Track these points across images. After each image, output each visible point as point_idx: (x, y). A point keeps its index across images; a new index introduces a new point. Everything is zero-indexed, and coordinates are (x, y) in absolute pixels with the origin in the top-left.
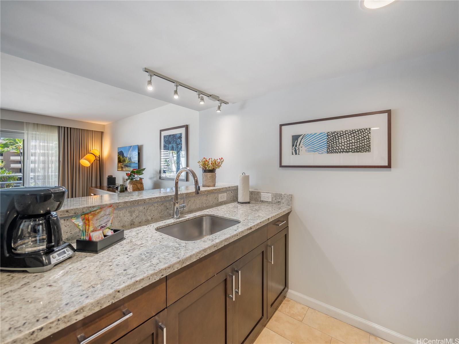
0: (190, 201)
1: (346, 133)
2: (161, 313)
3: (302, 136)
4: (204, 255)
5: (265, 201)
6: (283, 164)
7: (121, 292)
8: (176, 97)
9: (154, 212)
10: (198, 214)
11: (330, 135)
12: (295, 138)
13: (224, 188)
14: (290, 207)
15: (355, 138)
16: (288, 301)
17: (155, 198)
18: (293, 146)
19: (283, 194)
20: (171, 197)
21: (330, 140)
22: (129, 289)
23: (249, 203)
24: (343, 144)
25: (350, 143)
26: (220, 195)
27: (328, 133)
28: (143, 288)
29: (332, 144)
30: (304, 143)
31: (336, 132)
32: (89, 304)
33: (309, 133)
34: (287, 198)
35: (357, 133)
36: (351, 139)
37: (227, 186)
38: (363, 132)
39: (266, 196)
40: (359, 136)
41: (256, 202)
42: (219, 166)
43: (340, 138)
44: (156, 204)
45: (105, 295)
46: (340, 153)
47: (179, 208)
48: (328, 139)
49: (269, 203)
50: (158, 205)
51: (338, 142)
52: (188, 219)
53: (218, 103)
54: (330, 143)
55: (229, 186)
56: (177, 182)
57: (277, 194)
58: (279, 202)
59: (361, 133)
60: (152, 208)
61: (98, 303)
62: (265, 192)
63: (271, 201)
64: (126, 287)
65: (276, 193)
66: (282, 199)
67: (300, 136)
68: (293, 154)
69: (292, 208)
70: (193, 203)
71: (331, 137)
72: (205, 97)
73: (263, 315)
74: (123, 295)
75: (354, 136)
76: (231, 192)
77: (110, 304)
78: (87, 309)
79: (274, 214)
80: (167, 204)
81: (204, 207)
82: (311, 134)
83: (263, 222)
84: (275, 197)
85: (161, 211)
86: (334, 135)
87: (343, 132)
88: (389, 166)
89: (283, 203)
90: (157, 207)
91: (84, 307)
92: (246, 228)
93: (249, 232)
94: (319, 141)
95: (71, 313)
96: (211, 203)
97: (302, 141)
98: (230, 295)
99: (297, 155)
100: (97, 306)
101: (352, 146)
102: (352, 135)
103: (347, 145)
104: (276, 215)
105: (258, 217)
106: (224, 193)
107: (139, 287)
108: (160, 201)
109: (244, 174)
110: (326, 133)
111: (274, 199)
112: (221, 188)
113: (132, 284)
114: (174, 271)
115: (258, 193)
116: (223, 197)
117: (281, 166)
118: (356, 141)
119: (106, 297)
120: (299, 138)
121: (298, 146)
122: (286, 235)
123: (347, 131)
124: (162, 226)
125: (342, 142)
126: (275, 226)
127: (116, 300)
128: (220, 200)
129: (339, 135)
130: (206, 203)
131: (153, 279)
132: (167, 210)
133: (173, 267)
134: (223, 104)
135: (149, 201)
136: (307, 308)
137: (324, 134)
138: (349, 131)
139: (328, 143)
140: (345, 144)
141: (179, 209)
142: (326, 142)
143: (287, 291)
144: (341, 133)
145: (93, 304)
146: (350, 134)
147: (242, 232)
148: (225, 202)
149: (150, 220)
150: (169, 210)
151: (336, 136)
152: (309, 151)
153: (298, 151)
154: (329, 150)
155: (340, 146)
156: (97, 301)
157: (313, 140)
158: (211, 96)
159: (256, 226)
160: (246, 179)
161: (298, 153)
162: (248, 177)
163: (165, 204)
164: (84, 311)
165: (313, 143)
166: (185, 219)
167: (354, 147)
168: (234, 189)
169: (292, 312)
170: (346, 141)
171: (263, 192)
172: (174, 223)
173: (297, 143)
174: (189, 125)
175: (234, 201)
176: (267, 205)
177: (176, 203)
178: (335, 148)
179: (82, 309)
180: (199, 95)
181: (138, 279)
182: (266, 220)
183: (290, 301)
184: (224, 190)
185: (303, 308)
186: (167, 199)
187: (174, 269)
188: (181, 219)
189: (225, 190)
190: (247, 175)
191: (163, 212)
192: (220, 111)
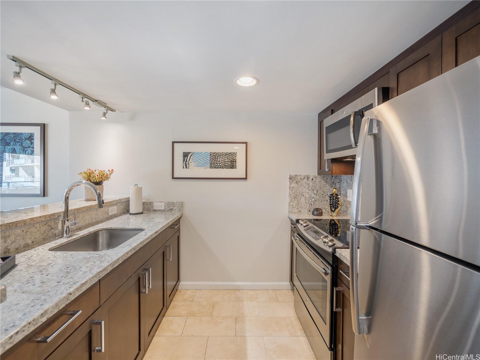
0: (78, 217)
1: (222, 155)
2: (97, 312)
3: (192, 153)
4: (127, 258)
5: (158, 210)
6: (175, 176)
7: (72, 294)
8: (54, 97)
9: (35, 234)
10: (92, 229)
11: (212, 155)
12: (186, 155)
13: (115, 200)
14: (181, 212)
15: (228, 158)
16: (180, 291)
17: (39, 218)
18: (184, 161)
19: (175, 202)
20: (57, 215)
21: (212, 158)
22: (78, 291)
23: (142, 213)
24: (220, 162)
25: (225, 162)
26: (110, 209)
27: (211, 153)
28: (87, 289)
29: (213, 161)
30: (193, 159)
31: (216, 153)
32: (50, 307)
33: (197, 151)
34: (178, 205)
35: (229, 155)
36: (225, 159)
37: (117, 199)
38: (232, 154)
39: (158, 205)
40: (230, 157)
41: (149, 212)
42: (107, 178)
43: (218, 157)
44: (38, 225)
45: (61, 298)
46: (218, 168)
47: (70, 226)
48: (210, 158)
49: (162, 212)
50: (40, 226)
51: (217, 160)
52: (83, 235)
53: (103, 110)
54: (212, 160)
55: (119, 199)
56: (68, 197)
57: (170, 202)
58: (171, 209)
59: (231, 155)
60: (33, 229)
61: (57, 306)
62: (157, 201)
63: (164, 209)
64: (75, 289)
65: (168, 202)
66: (174, 206)
67: (189, 153)
68: (184, 168)
69: (182, 213)
70: (82, 220)
71: (213, 156)
72: (91, 103)
73: (164, 306)
74: (73, 297)
75: (227, 157)
76: (121, 205)
77: (65, 305)
78: (49, 312)
79: (171, 219)
80: (51, 223)
81: (93, 222)
82: (198, 153)
83: (165, 226)
84: (168, 205)
85: (44, 232)
86: (214, 155)
87: (220, 153)
88: (246, 178)
89: (175, 210)
90: (39, 228)
91: (47, 310)
92: (154, 232)
93: (156, 235)
94: (205, 158)
95: (38, 316)
96: (101, 217)
97: (191, 158)
98: (143, 291)
99: (187, 169)
100: (56, 308)
101: (226, 164)
102: (226, 156)
103: (223, 163)
104: (173, 220)
105: (159, 223)
106: (114, 206)
107: (84, 289)
108: (44, 220)
109: (136, 186)
110: (209, 153)
111: (167, 207)
112: (111, 200)
113: (79, 287)
114: (108, 272)
115: (151, 203)
116: (113, 210)
117: (173, 178)
118: (228, 161)
119: (62, 300)
120: (189, 155)
121: (188, 162)
122: (178, 236)
123: (223, 153)
124: (55, 247)
125: (220, 161)
126: (171, 229)
127: (69, 302)
128: (110, 214)
129: (218, 155)
130: (95, 218)
131: (94, 281)
132: (52, 230)
133: (106, 269)
134: (109, 112)
135: (30, 221)
136: (195, 291)
137: (208, 153)
138: (224, 153)
139: (210, 161)
140: (222, 162)
141: (70, 228)
142: (209, 160)
143: (179, 284)
144: (219, 154)
145: (54, 307)
146: (225, 155)
147: (152, 235)
148: (115, 216)
149: (30, 244)
150: (54, 230)
151: (216, 156)
152: (197, 166)
153: (188, 165)
154: (211, 166)
155: (218, 163)
156: (56, 304)
157: (200, 157)
158: (96, 101)
159: (160, 230)
160: (139, 191)
161: (188, 167)
162: (141, 188)
163: (49, 223)
164: (47, 314)
165: (200, 159)
166: (79, 237)
167: (227, 165)
168: (124, 201)
169: (184, 298)
170: (222, 160)
171: (155, 202)
172: (67, 242)
173: (187, 158)
174: (47, 124)
175: (124, 213)
176: (160, 213)
177: (66, 221)
178: (215, 165)
179: (46, 312)
180: (83, 98)
181: (83, 282)
182: (166, 224)
183: (181, 291)
184: (114, 203)
185: (192, 292)
186: (53, 218)
187: (107, 271)
188: (74, 237)
189: (116, 202)
190: (139, 186)
191: (46, 233)
192: (106, 118)
